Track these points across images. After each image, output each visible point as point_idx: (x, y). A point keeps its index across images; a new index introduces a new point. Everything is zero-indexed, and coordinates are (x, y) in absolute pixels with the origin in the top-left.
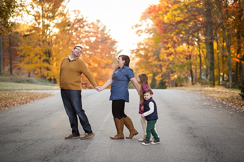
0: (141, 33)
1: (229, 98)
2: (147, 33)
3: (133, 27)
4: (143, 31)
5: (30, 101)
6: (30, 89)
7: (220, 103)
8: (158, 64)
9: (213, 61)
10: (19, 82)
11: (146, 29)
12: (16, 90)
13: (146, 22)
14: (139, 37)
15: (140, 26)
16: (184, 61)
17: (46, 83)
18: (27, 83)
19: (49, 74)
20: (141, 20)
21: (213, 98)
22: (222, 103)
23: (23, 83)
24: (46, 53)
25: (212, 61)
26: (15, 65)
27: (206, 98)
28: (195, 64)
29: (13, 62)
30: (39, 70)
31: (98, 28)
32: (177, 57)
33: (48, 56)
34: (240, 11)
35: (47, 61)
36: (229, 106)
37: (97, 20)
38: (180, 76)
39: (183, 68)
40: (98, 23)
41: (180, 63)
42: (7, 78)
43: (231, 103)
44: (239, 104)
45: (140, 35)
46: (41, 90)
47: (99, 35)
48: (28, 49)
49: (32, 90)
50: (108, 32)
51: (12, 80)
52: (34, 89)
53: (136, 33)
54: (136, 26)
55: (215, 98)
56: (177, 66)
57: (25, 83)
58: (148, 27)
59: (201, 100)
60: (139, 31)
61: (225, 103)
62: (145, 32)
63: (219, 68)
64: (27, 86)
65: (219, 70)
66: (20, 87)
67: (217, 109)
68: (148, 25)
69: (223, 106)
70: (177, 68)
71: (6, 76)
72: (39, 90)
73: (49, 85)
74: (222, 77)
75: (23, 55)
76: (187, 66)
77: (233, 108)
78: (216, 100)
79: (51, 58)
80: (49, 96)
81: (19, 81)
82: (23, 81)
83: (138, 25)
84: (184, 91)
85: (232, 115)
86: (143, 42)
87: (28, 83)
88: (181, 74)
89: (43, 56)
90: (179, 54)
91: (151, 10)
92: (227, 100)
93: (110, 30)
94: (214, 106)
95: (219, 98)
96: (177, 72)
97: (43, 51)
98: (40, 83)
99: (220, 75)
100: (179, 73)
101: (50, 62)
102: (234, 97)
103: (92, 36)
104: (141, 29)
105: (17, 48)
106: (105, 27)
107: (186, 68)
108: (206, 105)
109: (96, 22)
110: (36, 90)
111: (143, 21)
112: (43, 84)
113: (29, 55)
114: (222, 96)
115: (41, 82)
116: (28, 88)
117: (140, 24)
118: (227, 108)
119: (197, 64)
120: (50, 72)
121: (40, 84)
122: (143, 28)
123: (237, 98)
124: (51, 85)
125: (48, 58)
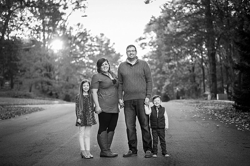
0: (145, 46)
1: (223, 110)
2: (151, 46)
3: (137, 40)
4: (147, 44)
5: (16, 116)
6: (26, 104)
7: (212, 115)
8: (161, 77)
9: (215, 72)
10: (16, 97)
11: (150, 42)
12: (11, 105)
13: (150, 35)
14: (143, 50)
15: (144, 39)
16: (187, 73)
17: (45, 97)
18: (24, 98)
19: (50, 89)
20: (144, 33)
21: (206, 110)
22: (214, 115)
23: (20, 98)
24: (46, 67)
25: (213, 73)
26: (16, 80)
27: (200, 110)
28: (198, 77)
29: (14, 76)
30: (40, 85)
31: (102, 42)
32: (180, 69)
33: (48, 70)
34: (241, 21)
35: (48, 75)
36: (219, 118)
37: (101, 34)
38: (184, 89)
39: (187, 81)
40: (102, 36)
41: (183, 76)
42: (4, 93)
43: (223, 115)
44: (229, 116)
45: (144, 48)
46: (37, 104)
47: (103, 49)
48: (28, 63)
49: (27, 104)
50: (112, 46)
51: (9, 95)
52: (30, 103)
53: (139, 46)
54: (140, 39)
55: (208, 110)
56: (180, 78)
57: (22, 98)
58: (152, 40)
59: (193, 113)
60: (143, 44)
61: (217, 115)
62: (149, 45)
63: (223, 80)
64: (24, 101)
65: (223, 83)
66: (16, 101)
67: (205, 122)
68: (152, 38)
69: (213, 119)
70: (180, 81)
71: (4, 91)
72: (35, 104)
73: (47, 100)
74: (226, 88)
75: (23, 69)
76: (190, 78)
77: (222, 120)
78: (209, 112)
79: (52, 73)
80: (38, 111)
81: (16, 95)
82: (20, 96)
83: (141, 38)
84: (181, 103)
85: (218, 128)
86: (147, 55)
87: (26, 98)
88: (184, 86)
89: (44, 70)
90: (182, 67)
91: (152, 22)
92: (220, 111)
93: (114, 44)
94: (203, 118)
95: (213, 109)
96: (180, 85)
97: (44, 65)
98: (38, 97)
99: (224, 87)
100: (182, 86)
101: (51, 77)
102: (228, 108)
103: (96, 50)
104: (145, 42)
105: (17, 62)
106: (109, 41)
107: (189, 81)
108: (195, 117)
109: (99, 36)
110: (32, 104)
111: (147, 34)
112: (41, 99)
113: (29, 70)
114: (216, 108)
115: (40, 96)
116: (24, 103)
117: (144, 37)
118: (216, 121)
119: (200, 76)
120: (50, 86)
121: (38, 99)
122: (147, 41)
123: (231, 109)
124: (49, 100)
125: (48, 73)
